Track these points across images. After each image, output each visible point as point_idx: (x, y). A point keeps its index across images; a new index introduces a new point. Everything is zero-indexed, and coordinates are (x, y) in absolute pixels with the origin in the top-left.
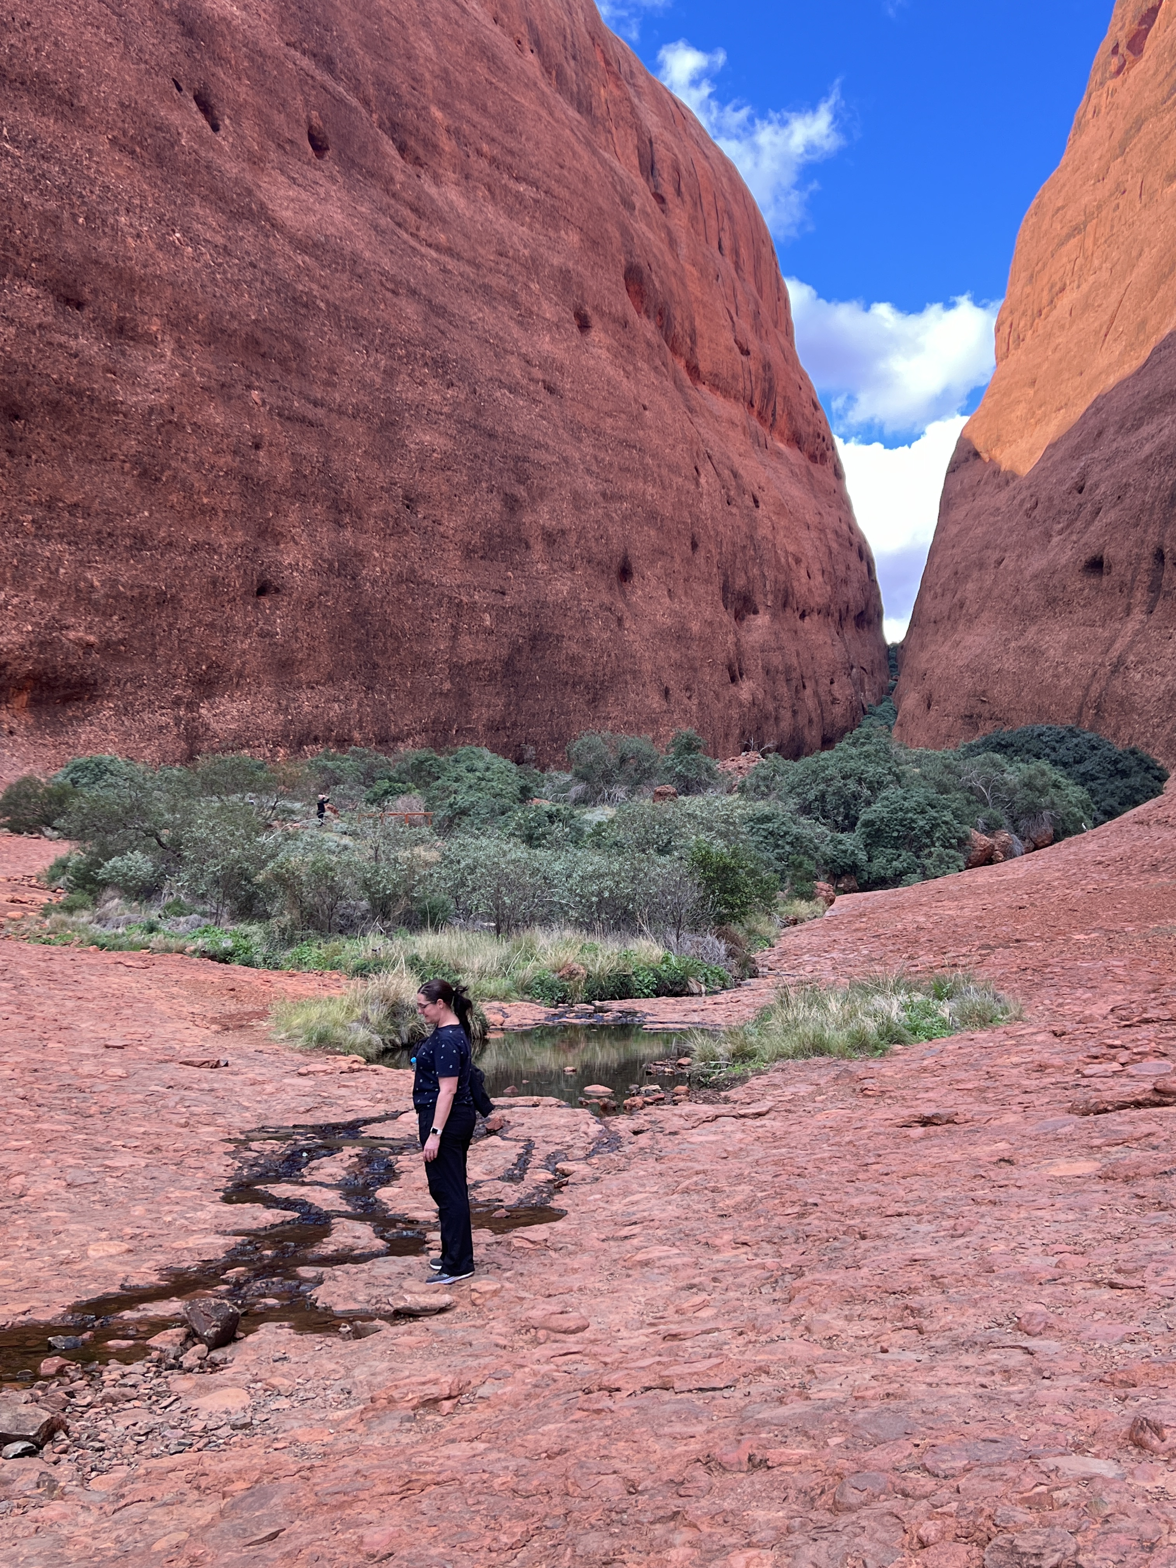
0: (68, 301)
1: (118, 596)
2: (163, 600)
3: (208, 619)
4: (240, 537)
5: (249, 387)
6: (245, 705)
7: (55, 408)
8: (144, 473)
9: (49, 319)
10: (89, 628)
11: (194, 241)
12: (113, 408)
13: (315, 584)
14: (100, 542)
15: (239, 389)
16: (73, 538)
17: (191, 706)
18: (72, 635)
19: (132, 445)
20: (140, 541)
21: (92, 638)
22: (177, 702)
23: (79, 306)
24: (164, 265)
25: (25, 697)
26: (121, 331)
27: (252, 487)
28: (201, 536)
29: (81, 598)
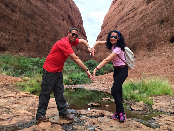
0: (7, 6)
1: (10, 39)
2: (15, 41)
3: (21, 43)
4: (25, 35)
5: (28, 19)
6: (24, 53)
7: (4, 17)
8: (14, 26)
9: (4, 8)
10: (6, 42)
11: (23, 3)
12: (11, 19)
13: (33, 41)
14: (8, 33)
15: (26, 19)
16: (5, 32)
17: (18, 53)
18: (4, 43)
19: (13, 23)
20: (13, 34)
21: (6, 44)
22: (16, 52)
23: (8, 7)
24: (19, 5)
26: (13, 11)
27: (27, 30)
28: (21, 34)
29: (5, 39)
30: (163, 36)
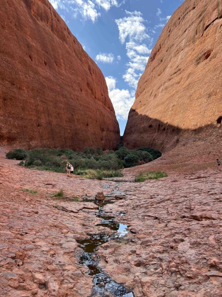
0: (12, 84)
1: (19, 126)
2: (25, 127)
3: (31, 130)
4: (35, 118)
5: (37, 97)
6: (36, 142)
7: (11, 99)
8: (23, 109)
9: (10, 86)
10: (15, 131)
11: (30, 76)
12: (19, 99)
13: (46, 125)
14: (17, 118)
15: (36, 97)
16: (13, 118)
17: (29, 142)
18: (13, 131)
19: (21, 105)
20: (22, 119)
21: (16, 132)
22: (27, 141)
23: (14, 85)
24: (26, 79)
25: (6, 140)
26: (20, 88)
27: (38, 111)
28: (30, 118)
29: (14, 126)
30: (211, 115)
